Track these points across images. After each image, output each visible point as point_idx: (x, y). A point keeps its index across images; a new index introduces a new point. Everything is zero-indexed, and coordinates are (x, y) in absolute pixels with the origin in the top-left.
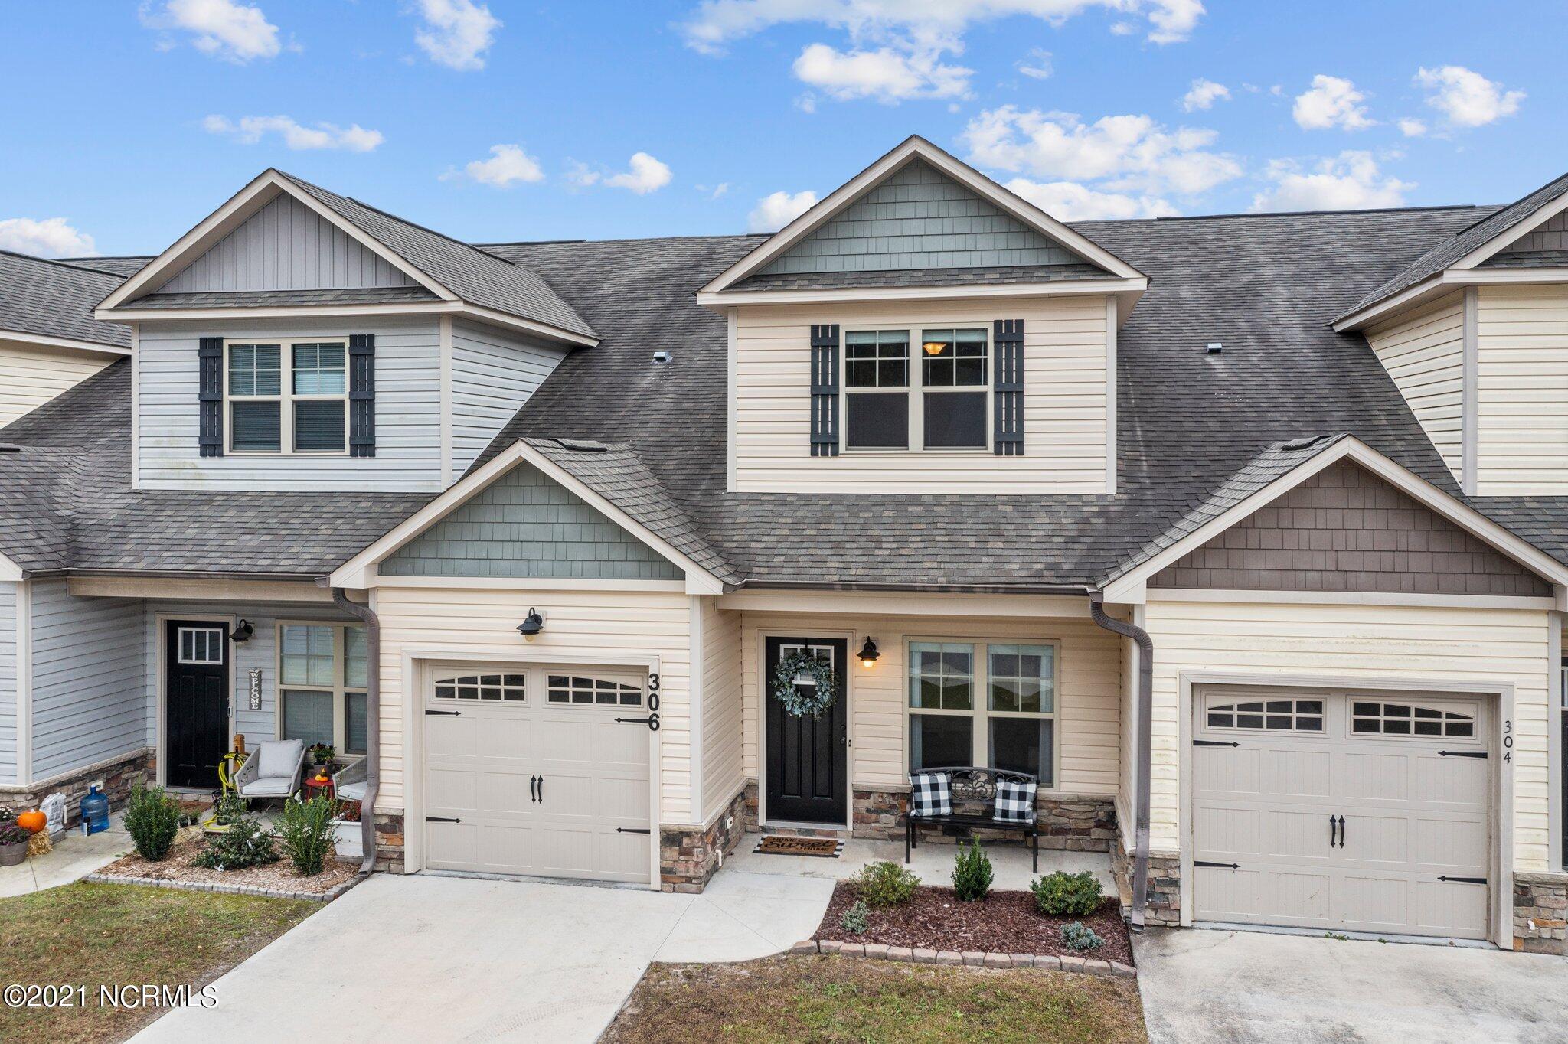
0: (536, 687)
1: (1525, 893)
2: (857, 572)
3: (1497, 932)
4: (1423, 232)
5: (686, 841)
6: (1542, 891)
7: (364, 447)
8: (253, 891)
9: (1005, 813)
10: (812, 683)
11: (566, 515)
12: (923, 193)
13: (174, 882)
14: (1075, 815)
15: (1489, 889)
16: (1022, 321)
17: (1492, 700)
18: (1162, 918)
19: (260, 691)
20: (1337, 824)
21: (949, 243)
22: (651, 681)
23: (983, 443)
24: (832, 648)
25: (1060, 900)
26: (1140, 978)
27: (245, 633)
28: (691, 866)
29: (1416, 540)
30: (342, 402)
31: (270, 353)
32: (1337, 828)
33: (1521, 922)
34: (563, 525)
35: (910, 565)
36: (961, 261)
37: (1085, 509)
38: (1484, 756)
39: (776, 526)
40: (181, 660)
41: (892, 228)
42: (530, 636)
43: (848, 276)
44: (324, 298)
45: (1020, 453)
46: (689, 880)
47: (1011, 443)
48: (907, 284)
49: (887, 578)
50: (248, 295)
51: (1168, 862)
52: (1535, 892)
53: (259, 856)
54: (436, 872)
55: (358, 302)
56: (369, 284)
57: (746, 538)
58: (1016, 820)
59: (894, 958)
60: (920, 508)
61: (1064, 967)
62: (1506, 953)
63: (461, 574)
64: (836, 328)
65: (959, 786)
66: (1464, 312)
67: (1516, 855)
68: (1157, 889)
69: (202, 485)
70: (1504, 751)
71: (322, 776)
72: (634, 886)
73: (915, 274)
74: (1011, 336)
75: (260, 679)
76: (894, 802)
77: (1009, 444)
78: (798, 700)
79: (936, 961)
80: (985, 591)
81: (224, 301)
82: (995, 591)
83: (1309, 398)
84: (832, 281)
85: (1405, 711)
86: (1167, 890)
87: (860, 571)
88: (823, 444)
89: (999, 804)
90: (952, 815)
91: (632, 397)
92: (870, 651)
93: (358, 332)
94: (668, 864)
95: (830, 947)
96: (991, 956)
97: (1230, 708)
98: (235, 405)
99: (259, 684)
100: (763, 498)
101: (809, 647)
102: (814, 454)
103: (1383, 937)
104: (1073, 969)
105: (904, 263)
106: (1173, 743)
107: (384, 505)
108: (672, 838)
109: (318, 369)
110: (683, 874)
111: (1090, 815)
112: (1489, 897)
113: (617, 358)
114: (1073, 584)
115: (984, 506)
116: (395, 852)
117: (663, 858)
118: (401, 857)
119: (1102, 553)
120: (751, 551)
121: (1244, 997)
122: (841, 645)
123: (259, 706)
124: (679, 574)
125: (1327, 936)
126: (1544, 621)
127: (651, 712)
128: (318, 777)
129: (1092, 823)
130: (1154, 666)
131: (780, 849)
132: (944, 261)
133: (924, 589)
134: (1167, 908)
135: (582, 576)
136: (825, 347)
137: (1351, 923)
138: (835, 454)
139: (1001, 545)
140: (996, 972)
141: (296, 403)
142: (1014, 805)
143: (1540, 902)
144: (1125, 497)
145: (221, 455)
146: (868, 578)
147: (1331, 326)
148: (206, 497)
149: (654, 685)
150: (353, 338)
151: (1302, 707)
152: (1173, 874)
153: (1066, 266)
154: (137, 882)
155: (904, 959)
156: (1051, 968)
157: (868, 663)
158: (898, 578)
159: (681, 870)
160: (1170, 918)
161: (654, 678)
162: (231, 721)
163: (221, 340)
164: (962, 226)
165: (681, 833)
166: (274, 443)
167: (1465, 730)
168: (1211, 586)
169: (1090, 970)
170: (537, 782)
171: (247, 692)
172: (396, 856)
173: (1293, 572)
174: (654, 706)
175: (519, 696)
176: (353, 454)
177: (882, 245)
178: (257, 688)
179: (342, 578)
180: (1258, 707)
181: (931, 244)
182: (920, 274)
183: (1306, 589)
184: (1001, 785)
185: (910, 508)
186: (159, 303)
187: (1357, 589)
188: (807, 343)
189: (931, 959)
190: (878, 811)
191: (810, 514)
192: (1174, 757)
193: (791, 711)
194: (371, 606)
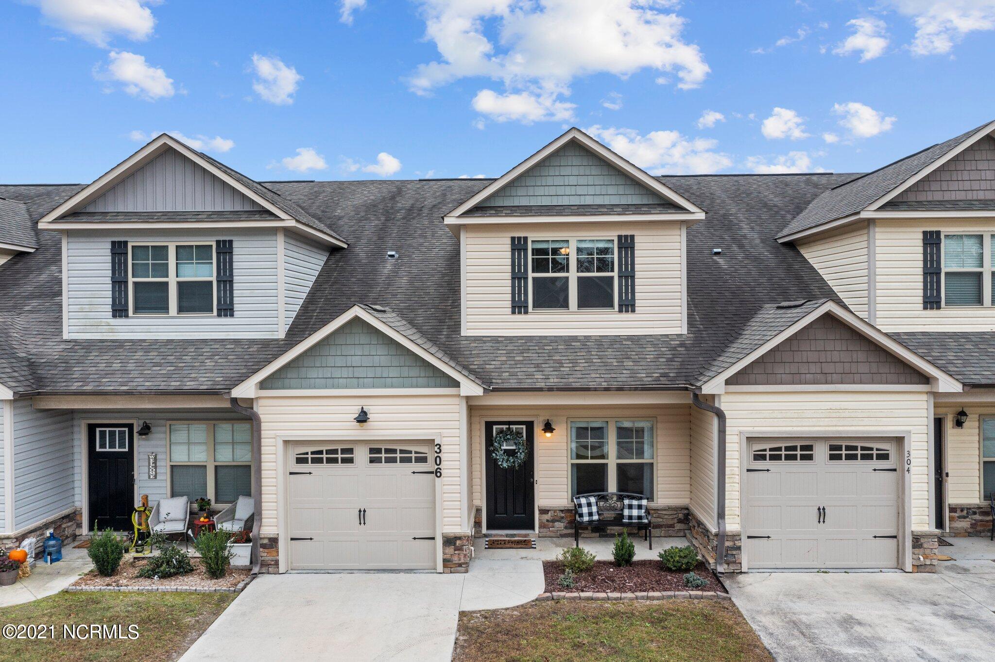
0: (361, 455)
1: (917, 542)
2: (553, 381)
3: (904, 563)
5: (458, 542)
6: (926, 540)
7: (226, 310)
8: (186, 589)
9: (630, 517)
10: (514, 448)
11: (382, 350)
12: (576, 161)
13: (130, 588)
14: (666, 517)
15: (898, 541)
16: (634, 235)
17: (899, 441)
18: (732, 568)
19: (156, 467)
20: (821, 510)
21: (591, 190)
22: (436, 449)
23: (611, 305)
24: (524, 427)
25: (678, 562)
26: (733, 599)
27: (146, 430)
28: (462, 557)
29: (861, 356)
30: (211, 283)
31: (160, 252)
32: (822, 513)
33: (915, 557)
34: (380, 356)
35: (584, 376)
36: (599, 201)
37: (672, 343)
38: (895, 470)
39: (498, 355)
40: (98, 449)
41: (558, 181)
42: (362, 424)
43: (533, 208)
44: (200, 217)
45: (633, 311)
46: (460, 565)
47: (628, 305)
48: (570, 214)
49: (573, 384)
50: (146, 214)
51: (735, 537)
52: (922, 540)
53: (183, 569)
54: (299, 571)
55: (224, 220)
56: (229, 208)
57: (482, 363)
58: (636, 521)
59: (598, 599)
60: (579, 344)
61: (692, 597)
62: (909, 574)
63: (315, 388)
64: (526, 239)
65: (602, 504)
66: (868, 233)
67: (913, 522)
68: (729, 552)
69: (114, 336)
70: (907, 466)
71: (205, 518)
72: (424, 571)
73: (573, 208)
74: (627, 245)
75: (155, 459)
76: (563, 515)
77: (627, 306)
78: (506, 458)
79: (621, 599)
80: (630, 389)
81: (130, 218)
82: (636, 389)
83: (775, 280)
84: (524, 211)
85: (855, 448)
86: (734, 552)
87: (556, 380)
88: (518, 307)
89: (626, 512)
90: (599, 520)
91: (381, 279)
92: (548, 427)
93: (221, 238)
94: (448, 557)
95: (559, 596)
96: (651, 594)
97: (765, 450)
98: (136, 284)
99: (155, 463)
100: (484, 339)
101: (511, 426)
102: (513, 313)
103: (846, 570)
104: (697, 597)
105: (566, 201)
106: (737, 471)
107: (243, 346)
108: (449, 541)
109: (195, 261)
110: (456, 562)
111: (675, 516)
112: (898, 545)
114: (678, 384)
115: (615, 340)
116: (273, 561)
117: (444, 553)
118: (277, 563)
119: (689, 367)
120: (488, 370)
121: (791, 604)
122: (530, 425)
123: (155, 477)
124: (457, 384)
125: (818, 572)
126: (925, 397)
127: (437, 467)
128: (202, 519)
129: (676, 521)
130: (727, 429)
131: (500, 546)
132: (589, 201)
133: (595, 390)
134: (735, 562)
135: (392, 386)
136: (519, 250)
137: (829, 564)
138: (526, 312)
139: (631, 364)
140: (655, 602)
141: (180, 285)
142: (635, 512)
143: (925, 546)
144: (692, 335)
145: (127, 316)
146: (562, 384)
148: (117, 344)
149: (438, 451)
150: (218, 242)
151: (803, 448)
152: (738, 543)
153: (658, 204)
154: (104, 589)
155: (603, 599)
156: (685, 598)
157: (548, 435)
158: (579, 384)
159: (456, 559)
160: (736, 568)
161: (438, 446)
162: (135, 486)
163: (126, 243)
164: (599, 180)
165: (455, 537)
166: (165, 309)
167: (884, 457)
168: (756, 384)
169: (707, 597)
170: (362, 513)
171: (147, 468)
172: (273, 563)
173: (799, 375)
174: (438, 463)
176: (219, 315)
177: (552, 191)
178: (154, 465)
179: (238, 392)
180: (779, 449)
181: (580, 190)
182: (576, 208)
183: (805, 383)
184: (626, 502)
185: (573, 344)
186: (85, 219)
187: (832, 383)
188: (508, 247)
189: (618, 598)
190: (553, 521)
191: (516, 348)
192: (737, 479)
193: (501, 465)
194: (255, 409)
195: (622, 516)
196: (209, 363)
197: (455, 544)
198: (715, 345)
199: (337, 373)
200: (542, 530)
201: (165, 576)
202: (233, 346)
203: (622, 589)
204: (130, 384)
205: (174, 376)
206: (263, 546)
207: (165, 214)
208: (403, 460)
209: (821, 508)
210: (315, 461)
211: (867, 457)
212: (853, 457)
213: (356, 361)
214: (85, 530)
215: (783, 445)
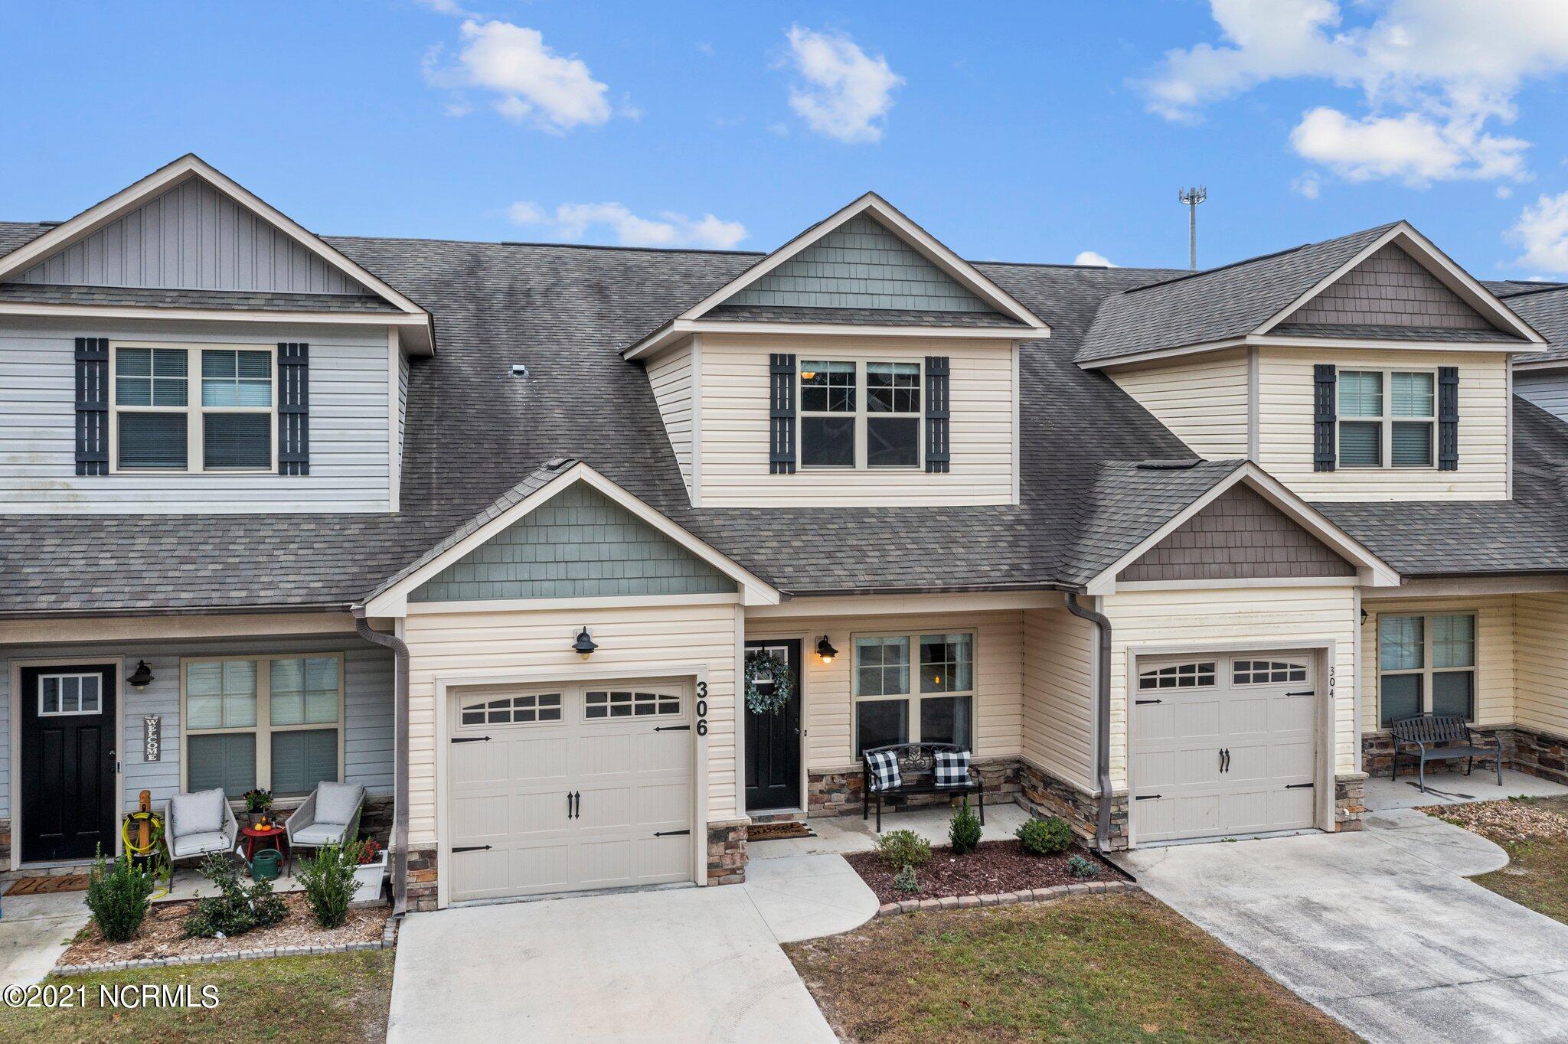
0: (573, 705)
1: (1341, 790)
3: (1324, 820)
4: (1084, 287)
6: (1351, 787)
7: (296, 462)
8: (294, 951)
12: (868, 242)
14: (989, 775)
15: (1315, 791)
17: (1319, 654)
18: (1116, 843)
19: (158, 741)
21: (889, 287)
23: (915, 462)
29: (1277, 539)
30: (268, 416)
31: (175, 360)
33: (1339, 810)
35: (905, 570)
36: (899, 304)
37: (1005, 518)
38: (1312, 694)
39: (763, 539)
40: (41, 713)
41: (841, 271)
42: (586, 655)
43: (806, 311)
44: (251, 302)
45: (946, 470)
46: (733, 871)
47: (939, 463)
49: (894, 583)
52: (1347, 788)
56: (300, 288)
59: (967, 906)
60: (874, 520)
61: (1093, 891)
62: (1332, 835)
63: (502, 597)
64: (792, 358)
67: (1337, 763)
69: (78, 508)
70: (1330, 688)
71: (263, 825)
72: (675, 885)
73: (863, 313)
74: (938, 370)
75: (158, 725)
76: (844, 781)
79: (998, 902)
80: (977, 590)
82: (985, 589)
83: (1100, 424)
84: (794, 316)
87: (867, 578)
88: (780, 463)
93: (287, 340)
94: (715, 859)
96: (1038, 892)
98: (122, 415)
99: (157, 732)
100: (730, 513)
102: (773, 472)
103: (1256, 835)
104: (1098, 891)
105: (851, 302)
107: (331, 526)
108: (718, 835)
109: (237, 379)
110: (729, 867)
112: (1315, 797)
113: (467, 370)
114: (1039, 581)
115: (925, 515)
116: (426, 889)
117: (709, 855)
118: (434, 893)
119: (1044, 555)
123: (158, 757)
125: (1223, 841)
126: (1350, 593)
127: (699, 719)
128: (258, 827)
130: (1113, 644)
132: (884, 303)
133: (929, 591)
135: (629, 593)
137: (1234, 829)
138: (792, 471)
139: (962, 550)
140: (1047, 903)
141: (207, 417)
143: (1351, 795)
144: (1026, 507)
145: (105, 473)
147: (1075, 363)
150: (281, 347)
153: (982, 313)
155: (975, 906)
156: (1083, 893)
158: (903, 583)
159: (727, 863)
161: (702, 686)
162: (119, 777)
163: (104, 343)
164: (899, 273)
165: (727, 828)
166: (180, 459)
167: (1299, 676)
169: (1111, 890)
170: (574, 799)
171: (141, 744)
172: (427, 892)
174: (702, 712)
175: (555, 715)
176: (282, 472)
177: (832, 286)
178: (155, 737)
181: (875, 287)
182: (867, 313)
183: (1210, 577)
184: (940, 756)
185: (866, 520)
186: (28, 296)
187: (1242, 577)
188: (766, 371)
189: (994, 901)
190: (830, 792)
191: (784, 527)
194: (398, 635)
195: (932, 777)
196: (284, 557)
197: (727, 838)
198: (1065, 521)
199: (539, 572)
200: (813, 807)
201: (238, 931)
202: (313, 526)
203: (986, 888)
204: (151, 596)
205: (228, 580)
206: (413, 866)
207: (184, 293)
208: (641, 710)
209: (1224, 751)
210: (495, 718)
211: (1279, 678)
212: (1261, 678)
213: (571, 552)
214: (15, 862)
215: (1177, 664)
